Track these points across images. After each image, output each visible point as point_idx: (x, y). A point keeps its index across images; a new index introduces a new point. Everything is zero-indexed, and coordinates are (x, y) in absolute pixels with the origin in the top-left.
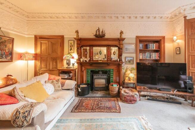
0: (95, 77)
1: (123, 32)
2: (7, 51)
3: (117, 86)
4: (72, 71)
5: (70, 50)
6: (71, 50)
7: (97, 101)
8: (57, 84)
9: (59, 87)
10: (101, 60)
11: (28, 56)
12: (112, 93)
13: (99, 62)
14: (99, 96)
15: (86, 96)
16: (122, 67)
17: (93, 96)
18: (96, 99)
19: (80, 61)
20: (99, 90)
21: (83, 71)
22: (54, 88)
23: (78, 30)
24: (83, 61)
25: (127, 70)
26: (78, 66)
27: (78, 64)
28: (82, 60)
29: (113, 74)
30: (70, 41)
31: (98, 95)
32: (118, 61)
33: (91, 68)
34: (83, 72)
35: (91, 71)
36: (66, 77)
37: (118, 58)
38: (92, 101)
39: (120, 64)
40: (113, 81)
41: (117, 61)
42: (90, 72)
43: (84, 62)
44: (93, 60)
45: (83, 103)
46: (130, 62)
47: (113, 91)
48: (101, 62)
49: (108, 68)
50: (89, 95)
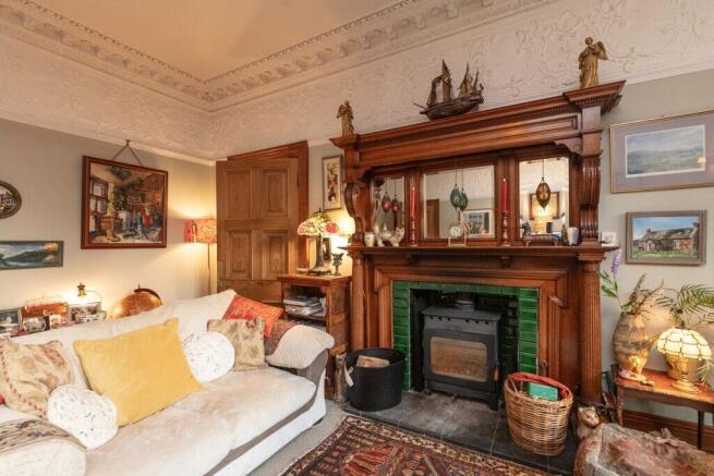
0: (430, 324)
1: (600, 45)
2: (147, 214)
3: (561, 397)
4: (323, 289)
5: (330, 199)
6: (333, 198)
7: (422, 462)
8: (246, 338)
9: (254, 352)
10: (459, 240)
11: (205, 229)
12: (524, 433)
13: (450, 245)
14: (443, 432)
15: (378, 414)
16: (602, 282)
17: (413, 423)
18: (421, 448)
19: (364, 243)
20: (451, 395)
21: (379, 289)
22: (236, 354)
23: (347, 104)
24: (376, 244)
25: (639, 300)
26: (354, 265)
27: (354, 259)
28: (370, 239)
29: (535, 317)
30: (327, 158)
31: (437, 424)
32: (571, 240)
33: (414, 277)
34: (377, 293)
35: (416, 293)
36: (307, 312)
37: (572, 224)
38: (395, 450)
39: (582, 257)
40: (533, 360)
41: (563, 240)
42: (408, 295)
43: (381, 249)
44: (419, 241)
45: (350, 449)
46: (668, 249)
47: (529, 427)
48: (464, 245)
49: (501, 282)
50: (390, 414)
